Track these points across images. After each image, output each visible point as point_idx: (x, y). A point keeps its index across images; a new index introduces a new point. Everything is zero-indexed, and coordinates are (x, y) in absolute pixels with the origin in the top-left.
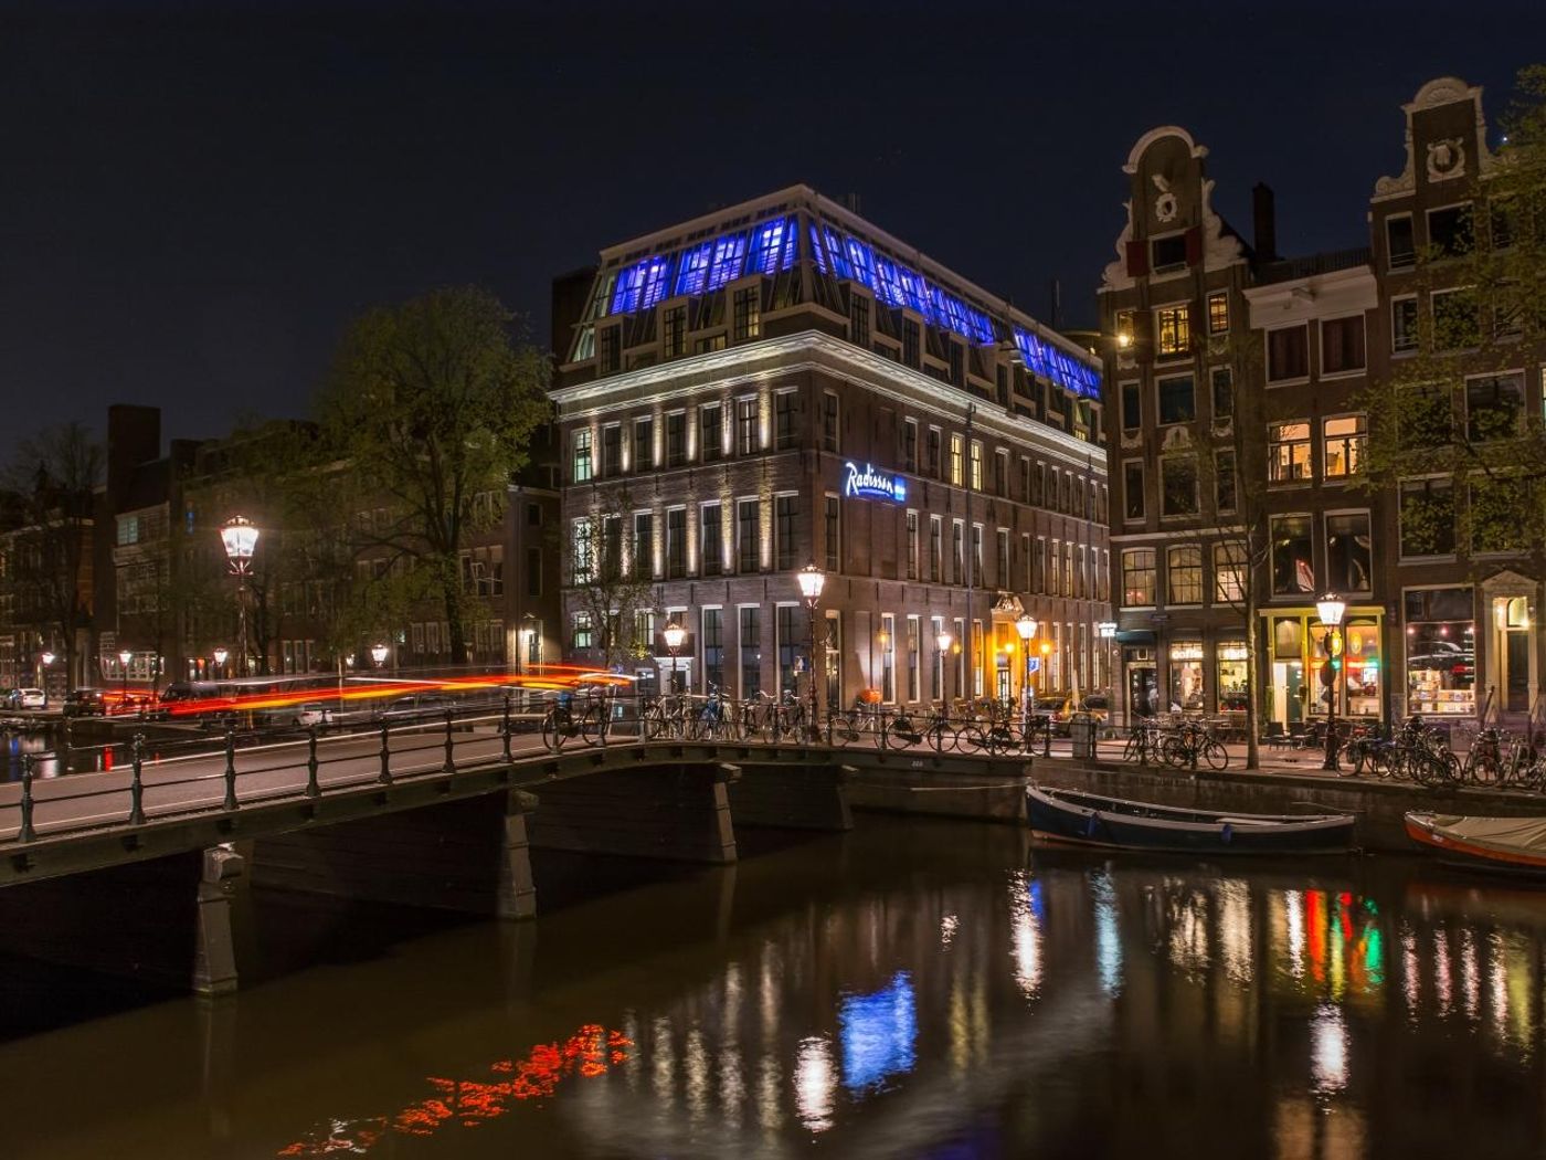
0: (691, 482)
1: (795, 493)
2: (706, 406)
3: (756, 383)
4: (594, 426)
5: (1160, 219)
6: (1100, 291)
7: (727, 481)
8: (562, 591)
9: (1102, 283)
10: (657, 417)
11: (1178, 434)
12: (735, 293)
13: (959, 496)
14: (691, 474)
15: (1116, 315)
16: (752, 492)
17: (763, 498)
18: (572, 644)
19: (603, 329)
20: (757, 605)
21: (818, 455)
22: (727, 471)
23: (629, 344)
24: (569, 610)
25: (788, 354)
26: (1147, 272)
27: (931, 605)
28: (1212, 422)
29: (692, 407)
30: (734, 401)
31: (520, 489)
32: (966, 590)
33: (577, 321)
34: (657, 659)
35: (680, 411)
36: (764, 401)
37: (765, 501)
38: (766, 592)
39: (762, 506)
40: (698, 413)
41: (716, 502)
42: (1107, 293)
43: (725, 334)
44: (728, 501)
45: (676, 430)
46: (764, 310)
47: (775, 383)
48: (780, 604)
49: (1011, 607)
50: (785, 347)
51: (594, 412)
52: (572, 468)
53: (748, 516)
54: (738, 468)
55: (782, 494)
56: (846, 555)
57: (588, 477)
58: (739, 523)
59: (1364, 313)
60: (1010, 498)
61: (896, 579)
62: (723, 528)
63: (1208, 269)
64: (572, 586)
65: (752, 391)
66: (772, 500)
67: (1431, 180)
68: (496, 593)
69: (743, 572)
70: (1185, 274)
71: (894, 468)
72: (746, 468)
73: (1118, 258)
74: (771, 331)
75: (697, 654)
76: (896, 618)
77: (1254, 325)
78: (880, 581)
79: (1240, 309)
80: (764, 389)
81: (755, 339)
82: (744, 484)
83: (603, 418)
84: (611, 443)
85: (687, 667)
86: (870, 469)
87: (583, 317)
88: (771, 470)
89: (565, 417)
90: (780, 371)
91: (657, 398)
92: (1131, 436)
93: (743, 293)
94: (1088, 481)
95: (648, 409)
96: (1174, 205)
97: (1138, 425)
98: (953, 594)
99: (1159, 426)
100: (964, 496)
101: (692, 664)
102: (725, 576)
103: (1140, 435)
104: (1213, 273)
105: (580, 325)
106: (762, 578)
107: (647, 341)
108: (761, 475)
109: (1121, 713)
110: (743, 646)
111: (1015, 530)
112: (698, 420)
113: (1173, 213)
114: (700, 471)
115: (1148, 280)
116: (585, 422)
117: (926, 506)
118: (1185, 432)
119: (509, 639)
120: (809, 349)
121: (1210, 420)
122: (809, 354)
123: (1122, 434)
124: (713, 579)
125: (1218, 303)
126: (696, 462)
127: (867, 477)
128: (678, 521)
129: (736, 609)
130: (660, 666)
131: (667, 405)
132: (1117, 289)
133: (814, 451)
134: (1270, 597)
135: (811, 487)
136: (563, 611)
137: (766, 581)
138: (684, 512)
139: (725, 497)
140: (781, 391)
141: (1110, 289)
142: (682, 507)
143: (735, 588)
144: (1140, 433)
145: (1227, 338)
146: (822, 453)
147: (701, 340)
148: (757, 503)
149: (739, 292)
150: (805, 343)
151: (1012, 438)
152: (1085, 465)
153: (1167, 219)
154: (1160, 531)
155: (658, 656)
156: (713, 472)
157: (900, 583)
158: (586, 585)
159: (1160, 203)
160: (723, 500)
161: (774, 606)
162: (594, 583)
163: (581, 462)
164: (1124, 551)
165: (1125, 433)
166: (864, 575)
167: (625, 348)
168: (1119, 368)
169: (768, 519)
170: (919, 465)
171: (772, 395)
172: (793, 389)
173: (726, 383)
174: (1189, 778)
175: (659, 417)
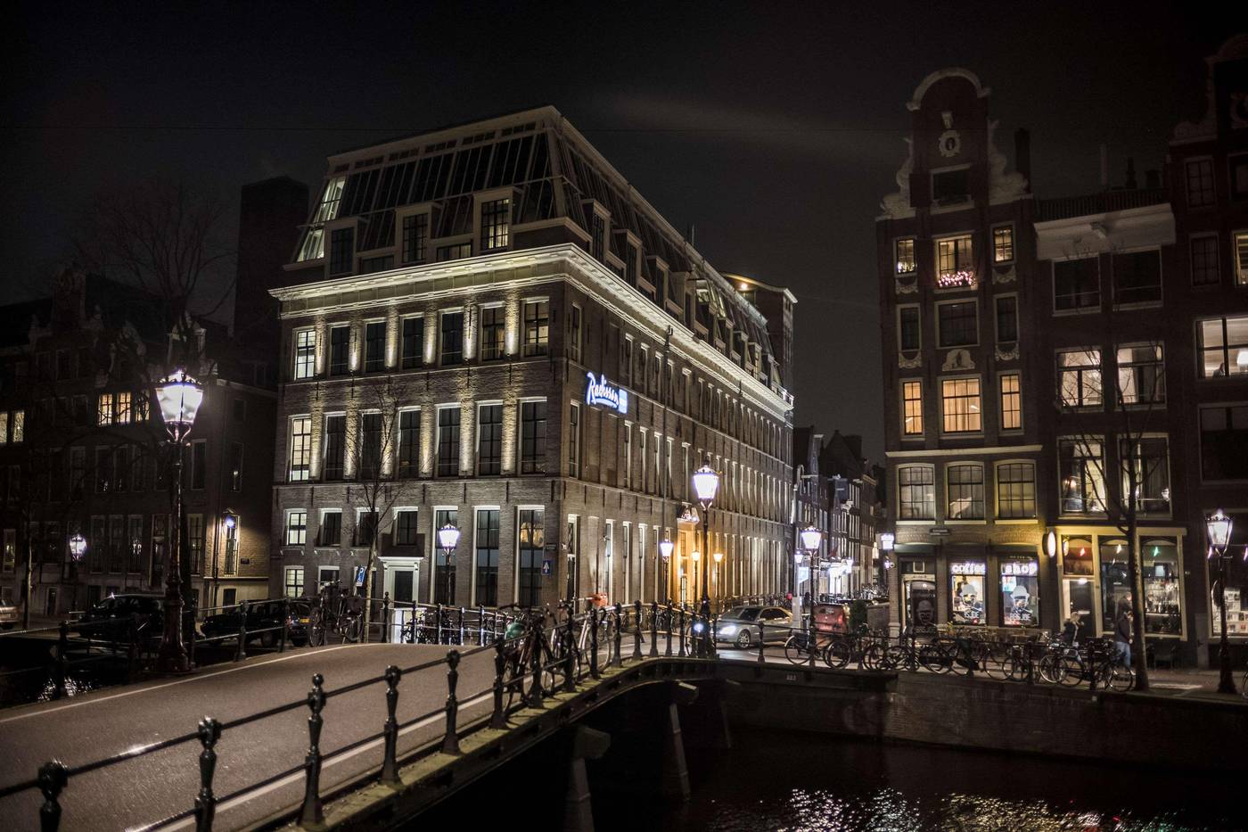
0: (428, 385)
1: (544, 399)
2: (448, 311)
3: (504, 291)
4: (320, 326)
5: (943, 155)
6: (879, 219)
7: (468, 385)
8: (275, 488)
9: (881, 212)
10: (390, 320)
11: (959, 358)
12: (483, 204)
13: (659, 411)
14: (428, 376)
15: (894, 243)
16: (496, 397)
17: (507, 403)
18: (282, 541)
19: (333, 232)
20: (497, 507)
21: (567, 363)
22: (469, 375)
23: (362, 249)
24: (281, 507)
25: (539, 265)
26: (929, 204)
27: (639, 513)
28: (997, 347)
29: (432, 311)
30: (479, 308)
31: (228, 384)
32: (662, 500)
33: (304, 223)
34: (381, 558)
35: (418, 315)
36: (512, 309)
37: (510, 406)
38: (508, 494)
39: (506, 410)
40: (438, 317)
41: (455, 405)
42: (886, 221)
43: (471, 243)
44: (470, 404)
45: (412, 334)
46: (514, 222)
47: (525, 292)
48: (521, 507)
49: (689, 518)
50: (537, 258)
51: (321, 311)
52: (291, 367)
53: (491, 420)
54: (480, 372)
55: (528, 400)
56: (584, 463)
57: (310, 374)
58: (479, 426)
59: (1160, 249)
60: (690, 416)
61: (616, 487)
62: (462, 430)
63: (993, 203)
64: (287, 483)
65: (499, 299)
66: (518, 405)
67: (1234, 127)
68: (195, 487)
69: (481, 474)
70: (969, 206)
71: (617, 381)
72: (490, 373)
73: (897, 189)
74: (520, 242)
75: (427, 554)
76: (615, 524)
77: (1041, 256)
78: (606, 488)
79: (1026, 242)
80: (513, 297)
81: (504, 249)
82: (488, 388)
83: (330, 318)
84: (338, 343)
85: (416, 567)
86: (604, 381)
87: (309, 220)
88: (519, 376)
89: (286, 316)
90: (532, 281)
91: (393, 301)
92: (910, 357)
93: (492, 204)
94: (739, 405)
95: (383, 311)
96: (957, 141)
97: (918, 348)
98: (654, 503)
99: (939, 348)
100: (662, 410)
101: (421, 564)
102: (462, 478)
103: (919, 356)
104: (997, 206)
105: (305, 226)
106: (505, 481)
107: (382, 245)
108: (506, 381)
109: (898, 624)
110: (477, 548)
111: (693, 446)
112: (437, 324)
113: (957, 149)
114: (438, 374)
115: (929, 211)
116: (309, 321)
117: (638, 419)
118: (966, 355)
119: (208, 534)
120: (563, 262)
121: (994, 345)
122: (561, 267)
123: (900, 355)
124: (449, 480)
125: (1002, 235)
126: (434, 366)
127: (602, 386)
128: (412, 424)
129: (473, 511)
130: (385, 566)
131: (402, 309)
132: (895, 218)
133: (565, 360)
134: (1058, 515)
135: (560, 393)
136: (274, 507)
137: (508, 483)
138: (418, 414)
139: (465, 401)
140: (530, 300)
141: (889, 217)
142: (415, 408)
143: (473, 490)
144: (920, 354)
145: (1013, 267)
146: (571, 362)
147: (441, 248)
148: (501, 407)
149: (488, 203)
150: (559, 255)
151: (693, 361)
152: (737, 390)
153: (950, 154)
154: (940, 448)
155: (382, 556)
156: (453, 375)
157: (619, 491)
158: (301, 482)
159: (943, 139)
160: (465, 404)
161: (516, 508)
162: (312, 481)
163: (301, 359)
164: (900, 466)
165: (903, 354)
166: (595, 482)
167: (358, 251)
168: (898, 292)
169: (512, 423)
170: (633, 380)
171: (520, 304)
172: (544, 300)
173: (470, 290)
174: (1090, 699)
175: (395, 319)
